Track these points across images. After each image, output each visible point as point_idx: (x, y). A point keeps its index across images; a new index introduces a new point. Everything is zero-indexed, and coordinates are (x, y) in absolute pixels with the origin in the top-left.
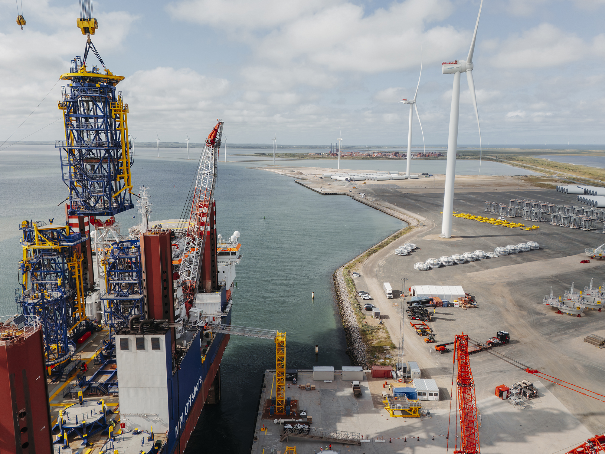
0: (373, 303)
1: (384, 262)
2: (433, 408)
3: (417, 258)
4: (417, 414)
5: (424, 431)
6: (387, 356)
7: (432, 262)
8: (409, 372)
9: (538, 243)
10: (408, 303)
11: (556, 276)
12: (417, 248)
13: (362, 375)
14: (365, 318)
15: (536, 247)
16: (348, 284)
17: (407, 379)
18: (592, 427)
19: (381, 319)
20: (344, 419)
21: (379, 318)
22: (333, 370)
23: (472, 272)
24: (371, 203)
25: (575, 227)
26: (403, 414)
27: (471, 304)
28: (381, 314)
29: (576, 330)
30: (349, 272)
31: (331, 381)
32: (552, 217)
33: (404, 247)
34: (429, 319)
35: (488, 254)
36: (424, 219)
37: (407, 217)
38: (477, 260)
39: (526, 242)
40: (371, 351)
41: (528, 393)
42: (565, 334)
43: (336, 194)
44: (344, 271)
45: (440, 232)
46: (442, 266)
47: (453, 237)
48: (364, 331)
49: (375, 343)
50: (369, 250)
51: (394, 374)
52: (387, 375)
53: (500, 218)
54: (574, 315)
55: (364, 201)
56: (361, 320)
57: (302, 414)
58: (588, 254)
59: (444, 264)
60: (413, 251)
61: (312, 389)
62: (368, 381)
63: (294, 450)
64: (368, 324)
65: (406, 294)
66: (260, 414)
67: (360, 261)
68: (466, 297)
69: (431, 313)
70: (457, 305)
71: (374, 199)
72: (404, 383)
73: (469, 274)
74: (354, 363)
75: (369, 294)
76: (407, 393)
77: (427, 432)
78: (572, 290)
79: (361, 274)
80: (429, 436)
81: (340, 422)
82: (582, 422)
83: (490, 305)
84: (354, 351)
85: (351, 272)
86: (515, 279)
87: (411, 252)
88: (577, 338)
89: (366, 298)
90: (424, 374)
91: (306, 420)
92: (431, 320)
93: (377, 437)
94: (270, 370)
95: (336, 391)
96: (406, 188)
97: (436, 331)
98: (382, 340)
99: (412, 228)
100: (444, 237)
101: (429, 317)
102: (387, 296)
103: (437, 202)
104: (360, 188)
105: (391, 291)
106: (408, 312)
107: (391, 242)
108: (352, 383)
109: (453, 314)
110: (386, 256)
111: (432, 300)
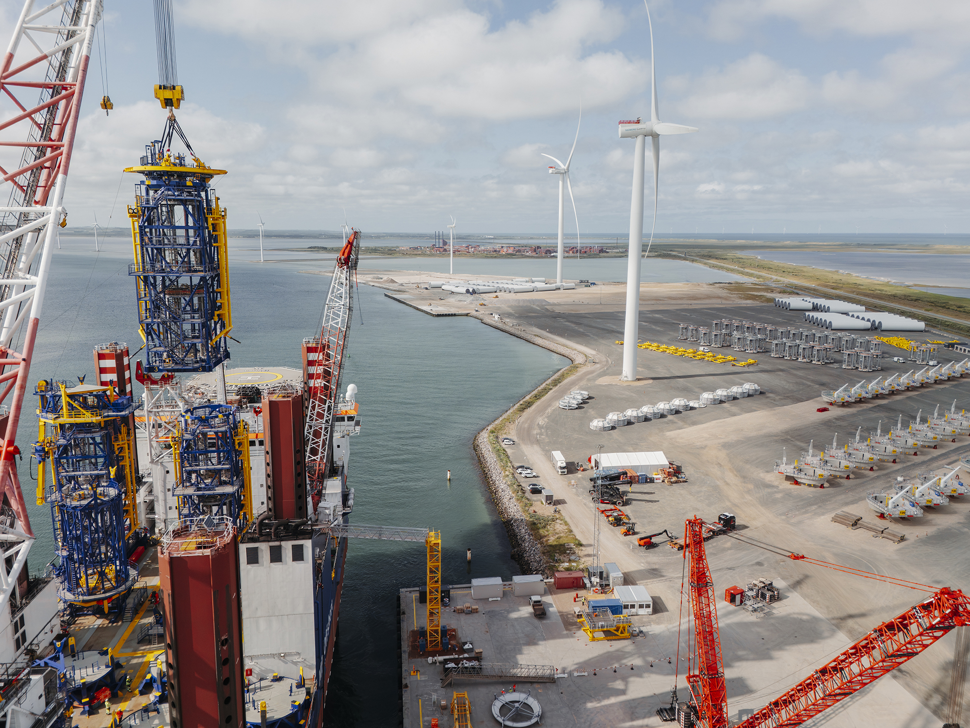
0: (541, 483)
1: (546, 419)
2: (646, 624)
3: (592, 412)
4: (626, 634)
5: (639, 657)
6: (573, 557)
7: (615, 418)
8: (607, 578)
9: (759, 386)
10: (591, 480)
11: (787, 432)
12: (590, 398)
13: (542, 586)
14: (531, 505)
15: (756, 390)
16: (499, 456)
17: (604, 587)
18: (851, 632)
19: (554, 505)
20: (526, 650)
21: (553, 503)
22: (501, 582)
23: (671, 430)
24: (511, 329)
25: (805, 360)
26: (606, 636)
27: (678, 478)
28: (554, 499)
29: (820, 507)
30: (497, 437)
31: (499, 599)
32: (774, 346)
33: (572, 396)
34: (623, 502)
35: (692, 404)
36: (593, 352)
37: (568, 349)
38: (677, 412)
39: (741, 384)
40: (549, 552)
41: (768, 594)
42: (806, 512)
43: (455, 315)
44: (490, 436)
45: (620, 373)
46: (629, 423)
47: (639, 380)
48: (534, 524)
49: (552, 540)
50: (521, 402)
51: (586, 581)
52: (576, 584)
53: (701, 348)
54: (815, 486)
55: (500, 325)
56: (527, 508)
57: (466, 647)
58: (825, 398)
59: (632, 420)
60: (584, 402)
61: (475, 611)
62: (551, 594)
63: (466, 696)
64: (538, 513)
65: (584, 467)
66: (405, 651)
67: (510, 420)
68: (670, 468)
69: (625, 493)
70: (659, 479)
71: (515, 322)
72: (602, 593)
73: (668, 434)
74: (526, 570)
75: (531, 469)
76: (610, 607)
77: (643, 656)
78: (811, 451)
79: (515, 439)
80: (646, 662)
81: (521, 653)
82: (838, 627)
83: (703, 477)
84: (523, 554)
85: (500, 437)
86: (733, 438)
87: (581, 403)
88: (822, 517)
89: (528, 475)
90: (628, 580)
91: (473, 655)
92: (626, 503)
93: (577, 670)
94: (406, 589)
95: (509, 612)
96: (559, 305)
97: (635, 518)
98: (562, 535)
99: (578, 367)
100: (626, 379)
101: (622, 498)
102: (559, 470)
103: (608, 325)
104: (490, 306)
105: (565, 464)
106: (592, 494)
107: (551, 389)
108: (530, 599)
109: (654, 493)
110: (547, 411)
111: (625, 473)
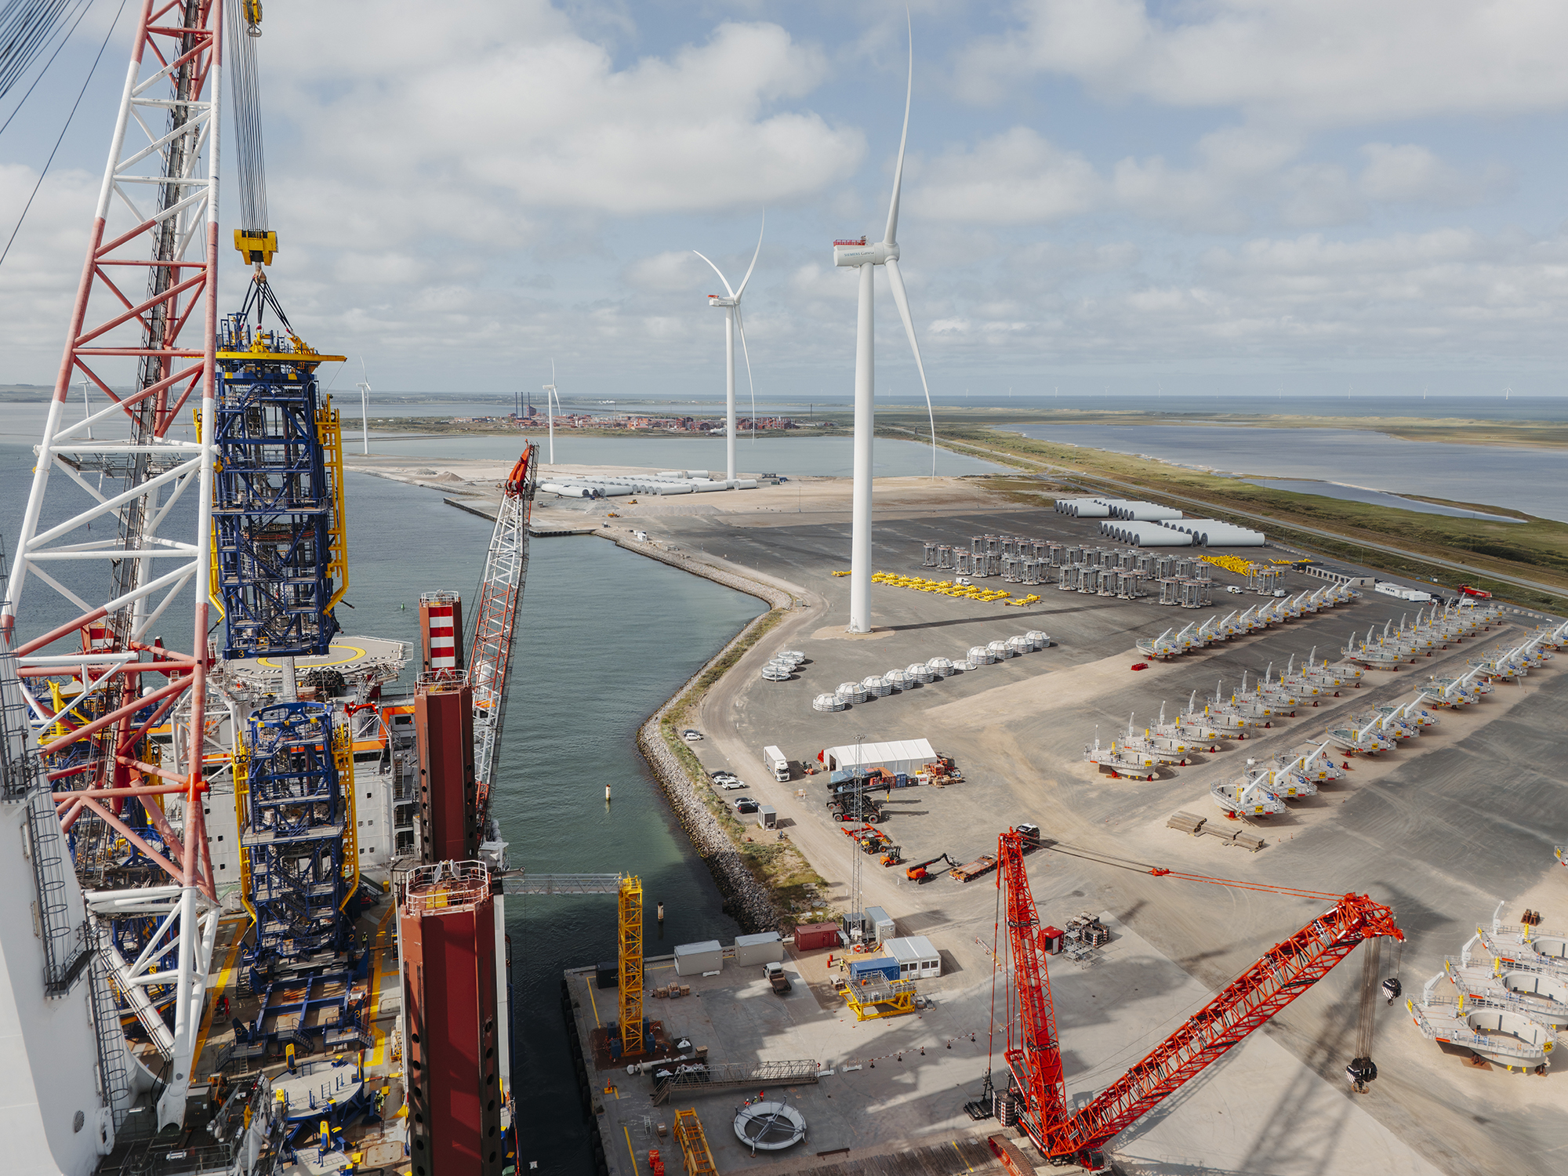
0: (754, 797)
1: (745, 698)
2: (934, 991)
3: (812, 684)
4: (908, 1007)
5: (931, 1036)
6: (816, 903)
7: (850, 691)
8: (872, 927)
9: (1048, 634)
10: (829, 787)
11: (1093, 702)
12: (807, 662)
13: (780, 950)
14: (744, 831)
15: (1045, 642)
16: (683, 759)
17: (869, 943)
18: (1207, 978)
19: (778, 828)
20: (768, 1041)
21: (775, 826)
22: (719, 947)
23: (933, 706)
24: (667, 555)
25: (1107, 594)
26: (880, 1011)
27: (951, 776)
28: (777, 818)
29: (1150, 807)
30: (674, 730)
31: (718, 972)
32: (1062, 575)
33: (780, 660)
34: (878, 816)
35: (956, 665)
36: (801, 590)
37: (762, 586)
38: (937, 679)
39: (1023, 633)
40: (780, 898)
41: (1095, 934)
42: (1133, 816)
43: (570, 534)
44: (662, 729)
45: (847, 621)
46: (870, 698)
47: (874, 630)
48: (753, 858)
49: (782, 880)
50: (703, 673)
51: (843, 936)
52: (827, 942)
53: (959, 580)
54: (1141, 779)
55: (647, 548)
56: (737, 836)
57: (681, 1045)
58: (1142, 651)
59: (874, 693)
60: (799, 668)
61: (682, 994)
62: (794, 959)
63: (695, 1115)
64: (755, 842)
65: (814, 768)
66: (588, 1061)
67: (689, 701)
68: (938, 762)
69: (879, 803)
70: (925, 780)
71: (672, 543)
72: (866, 951)
73: (928, 711)
74: (750, 928)
75: (736, 776)
76: (884, 969)
77: (937, 1034)
78: (1131, 729)
79: (703, 731)
80: (942, 1042)
81: (762, 1047)
82: (1190, 971)
83: (985, 773)
84: (741, 904)
85: (679, 729)
86: (1020, 714)
87: (795, 671)
88: (1155, 822)
89: (732, 786)
90: (901, 930)
91: (693, 1056)
92: (882, 819)
93: (847, 1063)
94: (574, 970)
95: (736, 990)
96: (737, 514)
97: (898, 840)
98: (796, 872)
99: (781, 614)
100: (855, 630)
101: (876, 811)
102: (778, 775)
103: (817, 546)
104: (626, 517)
105: (786, 764)
106: (831, 808)
107: (746, 650)
108: (766, 968)
109: (920, 801)
110: (745, 685)
111: (878, 774)
